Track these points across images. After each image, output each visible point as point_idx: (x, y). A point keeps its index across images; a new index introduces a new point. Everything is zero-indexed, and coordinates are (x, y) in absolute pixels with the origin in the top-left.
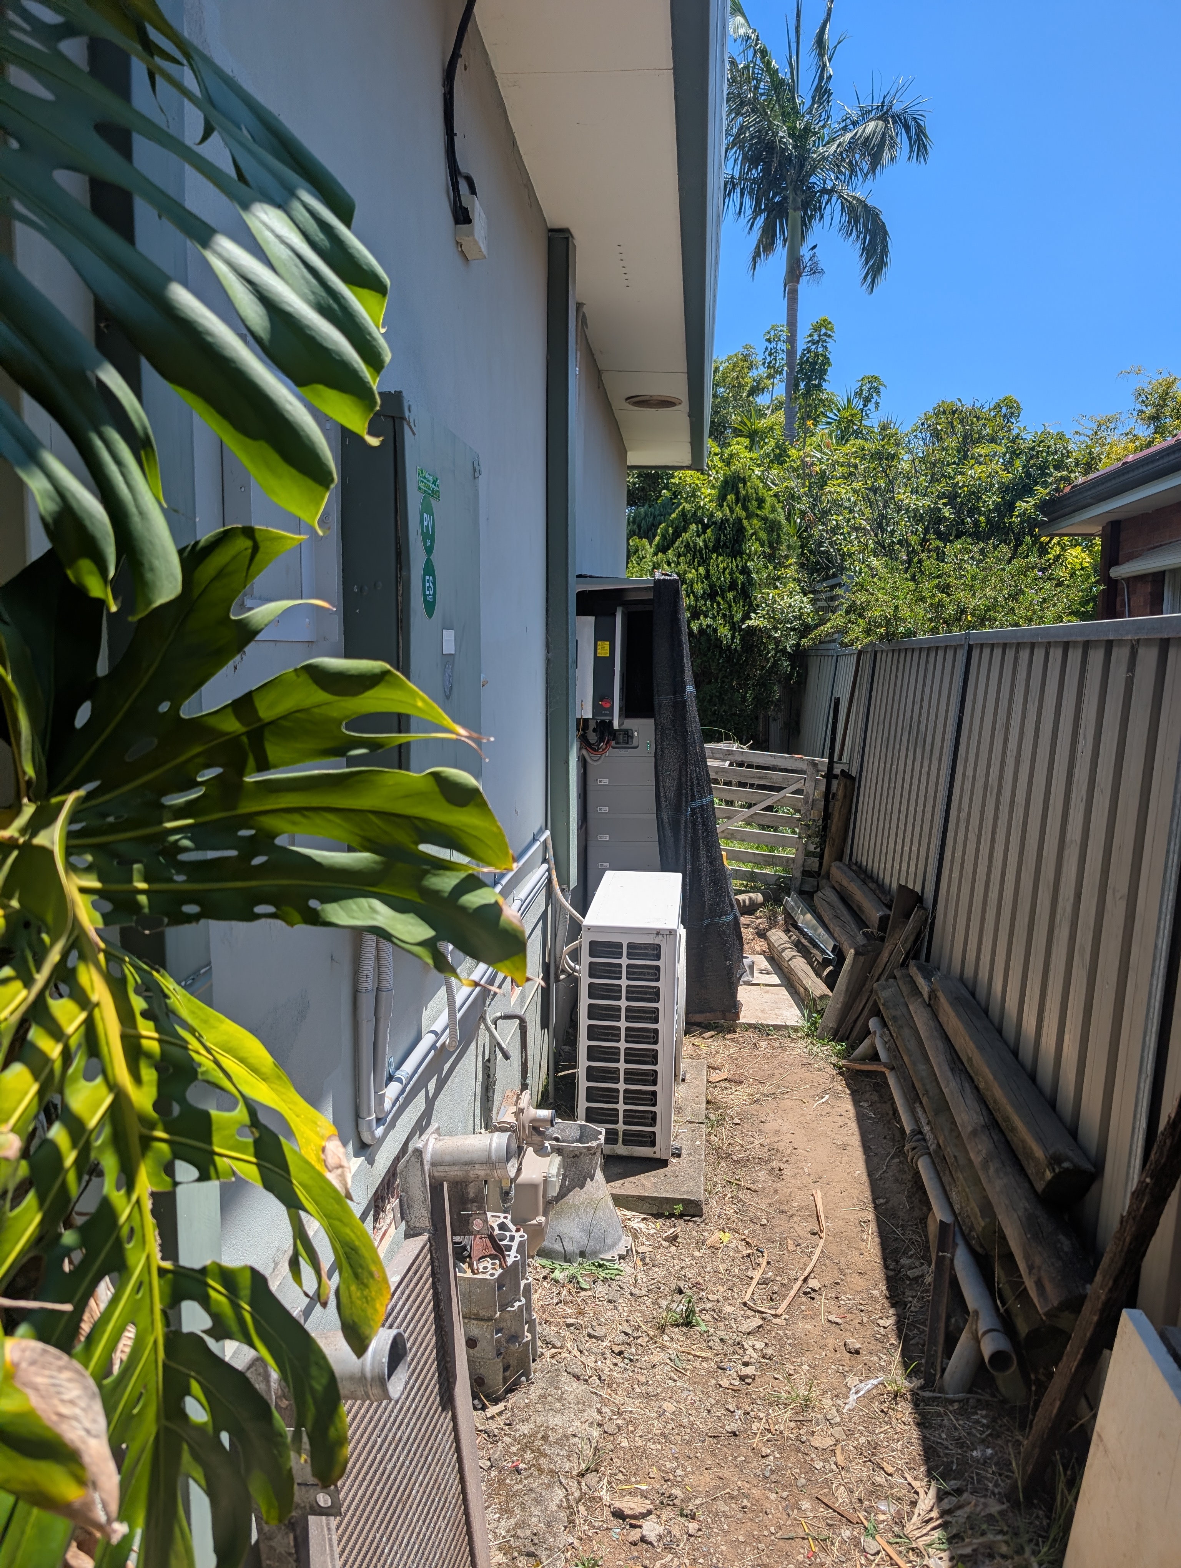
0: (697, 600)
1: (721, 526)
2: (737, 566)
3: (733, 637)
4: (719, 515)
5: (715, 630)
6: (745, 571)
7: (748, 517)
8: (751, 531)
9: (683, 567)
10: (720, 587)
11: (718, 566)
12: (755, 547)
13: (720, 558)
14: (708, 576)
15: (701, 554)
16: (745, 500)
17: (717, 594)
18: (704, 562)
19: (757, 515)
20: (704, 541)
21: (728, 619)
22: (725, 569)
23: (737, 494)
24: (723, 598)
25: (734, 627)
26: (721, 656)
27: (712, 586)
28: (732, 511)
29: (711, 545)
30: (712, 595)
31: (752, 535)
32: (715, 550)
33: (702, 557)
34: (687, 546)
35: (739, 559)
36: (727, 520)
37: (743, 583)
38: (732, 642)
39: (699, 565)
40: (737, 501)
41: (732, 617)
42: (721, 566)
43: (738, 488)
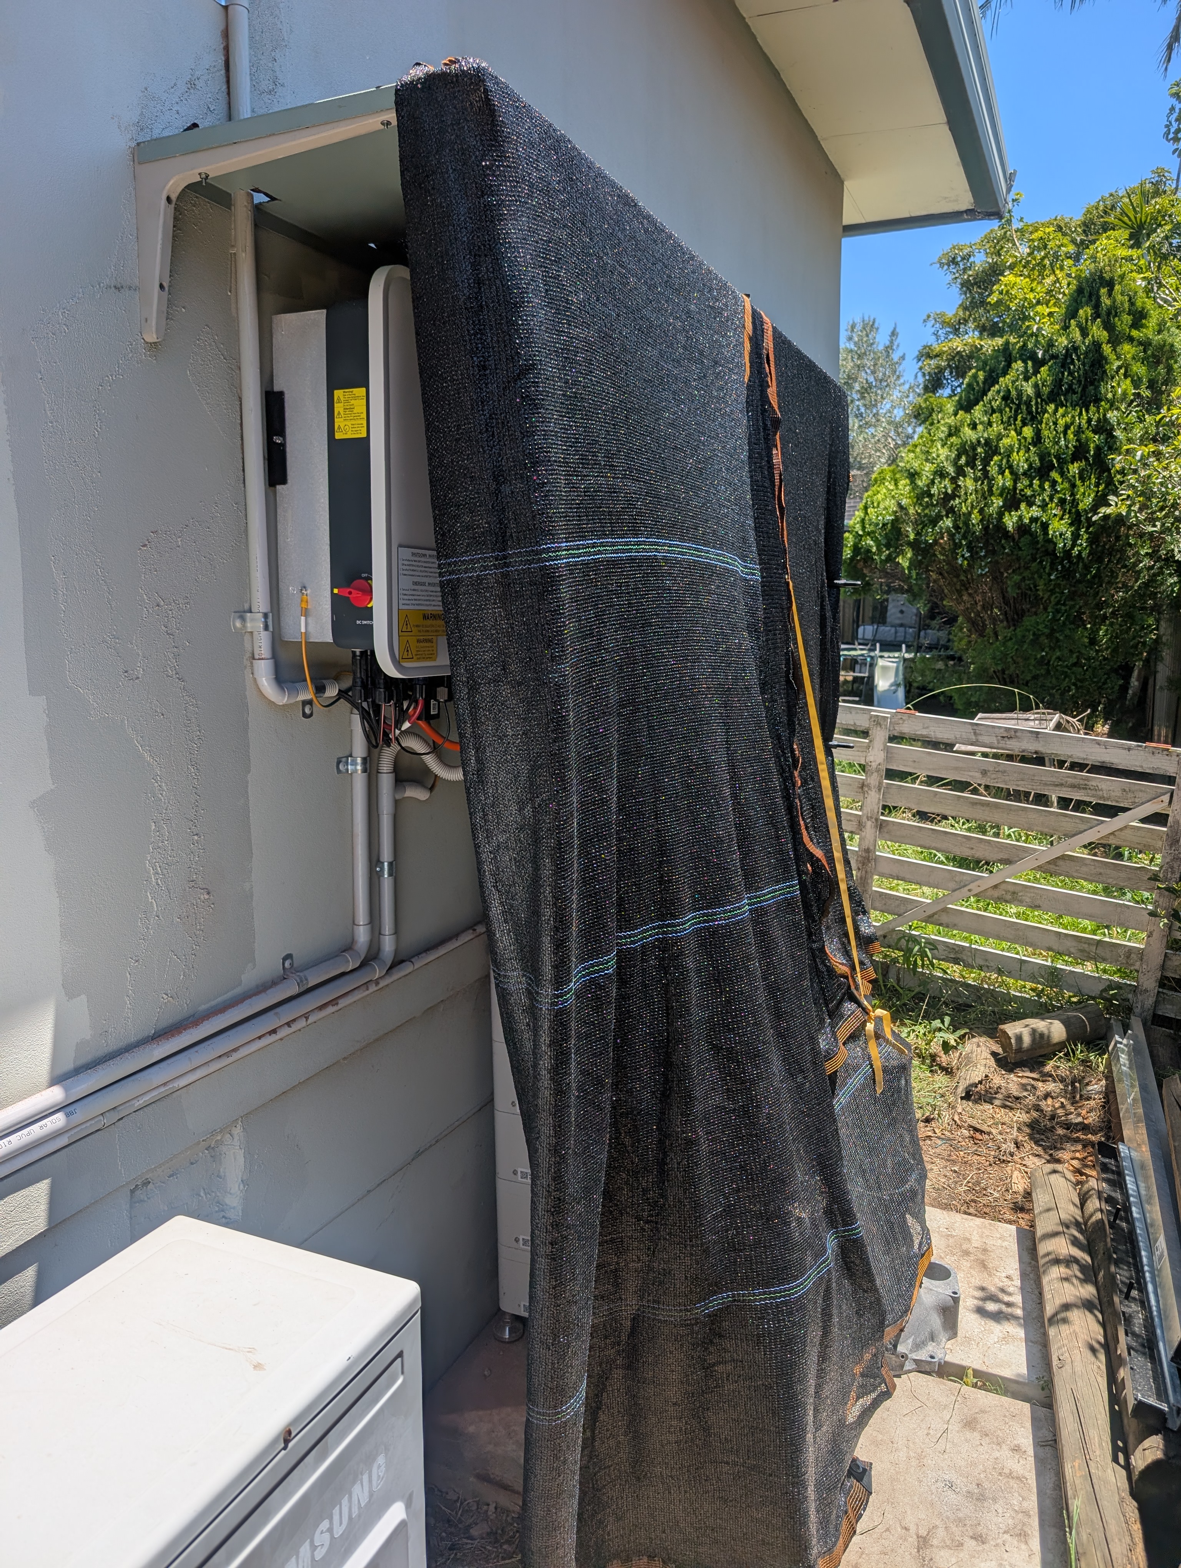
0: (1016, 478)
1: (1065, 360)
2: (1089, 421)
3: (1076, 536)
4: (1063, 341)
5: (1045, 526)
6: (1104, 428)
7: (1115, 341)
8: (1118, 363)
9: (997, 428)
10: (1058, 457)
11: (1055, 424)
12: (1125, 386)
13: (1061, 411)
14: (1038, 439)
15: (1028, 404)
16: (1109, 313)
17: (1051, 467)
18: (1033, 418)
19: (1131, 339)
20: (1036, 386)
21: (1069, 507)
22: (1067, 427)
23: (1097, 306)
24: (1062, 474)
25: (1077, 520)
26: (1053, 568)
27: (1043, 456)
28: (1084, 332)
29: (1046, 390)
30: (1043, 471)
31: (1119, 368)
32: (1053, 397)
33: (1030, 412)
34: (1006, 398)
35: (1092, 408)
36: (1076, 349)
37: (1098, 449)
38: (1074, 545)
39: (1024, 424)
40: (1097, 315)
41: (1075, 503)
42: (1062, 422)
43: (1098, 297)
